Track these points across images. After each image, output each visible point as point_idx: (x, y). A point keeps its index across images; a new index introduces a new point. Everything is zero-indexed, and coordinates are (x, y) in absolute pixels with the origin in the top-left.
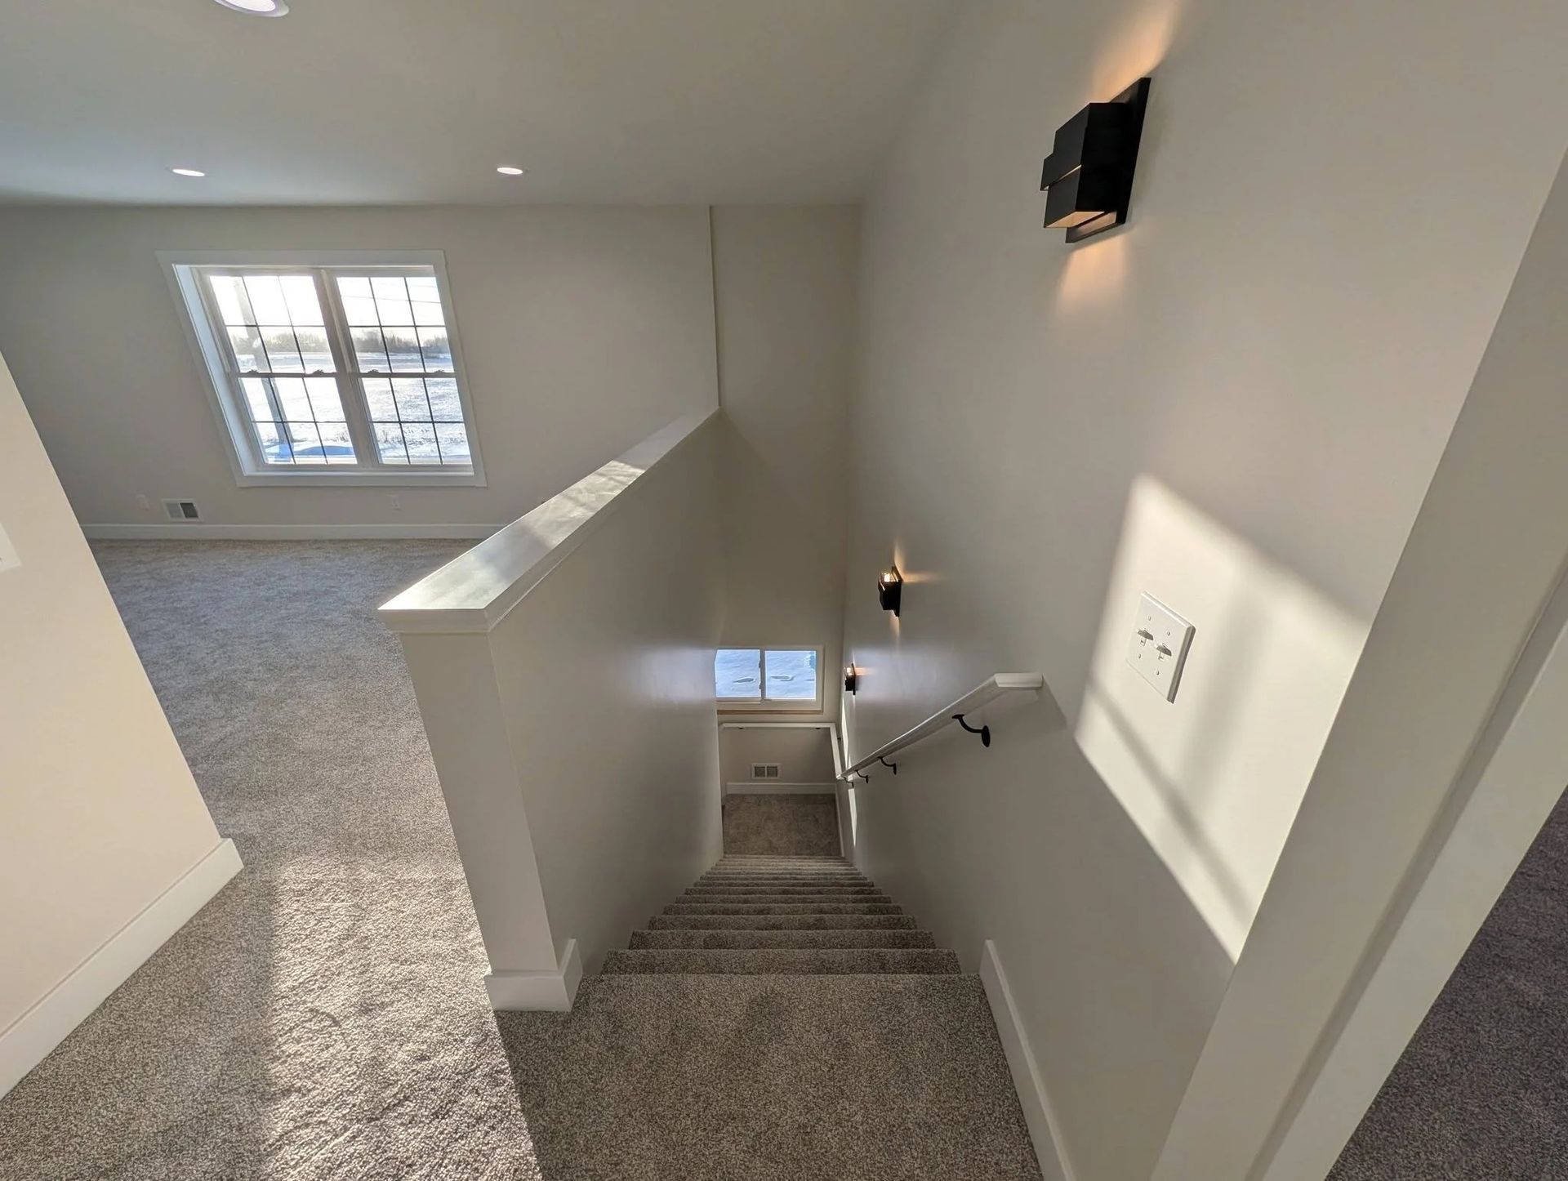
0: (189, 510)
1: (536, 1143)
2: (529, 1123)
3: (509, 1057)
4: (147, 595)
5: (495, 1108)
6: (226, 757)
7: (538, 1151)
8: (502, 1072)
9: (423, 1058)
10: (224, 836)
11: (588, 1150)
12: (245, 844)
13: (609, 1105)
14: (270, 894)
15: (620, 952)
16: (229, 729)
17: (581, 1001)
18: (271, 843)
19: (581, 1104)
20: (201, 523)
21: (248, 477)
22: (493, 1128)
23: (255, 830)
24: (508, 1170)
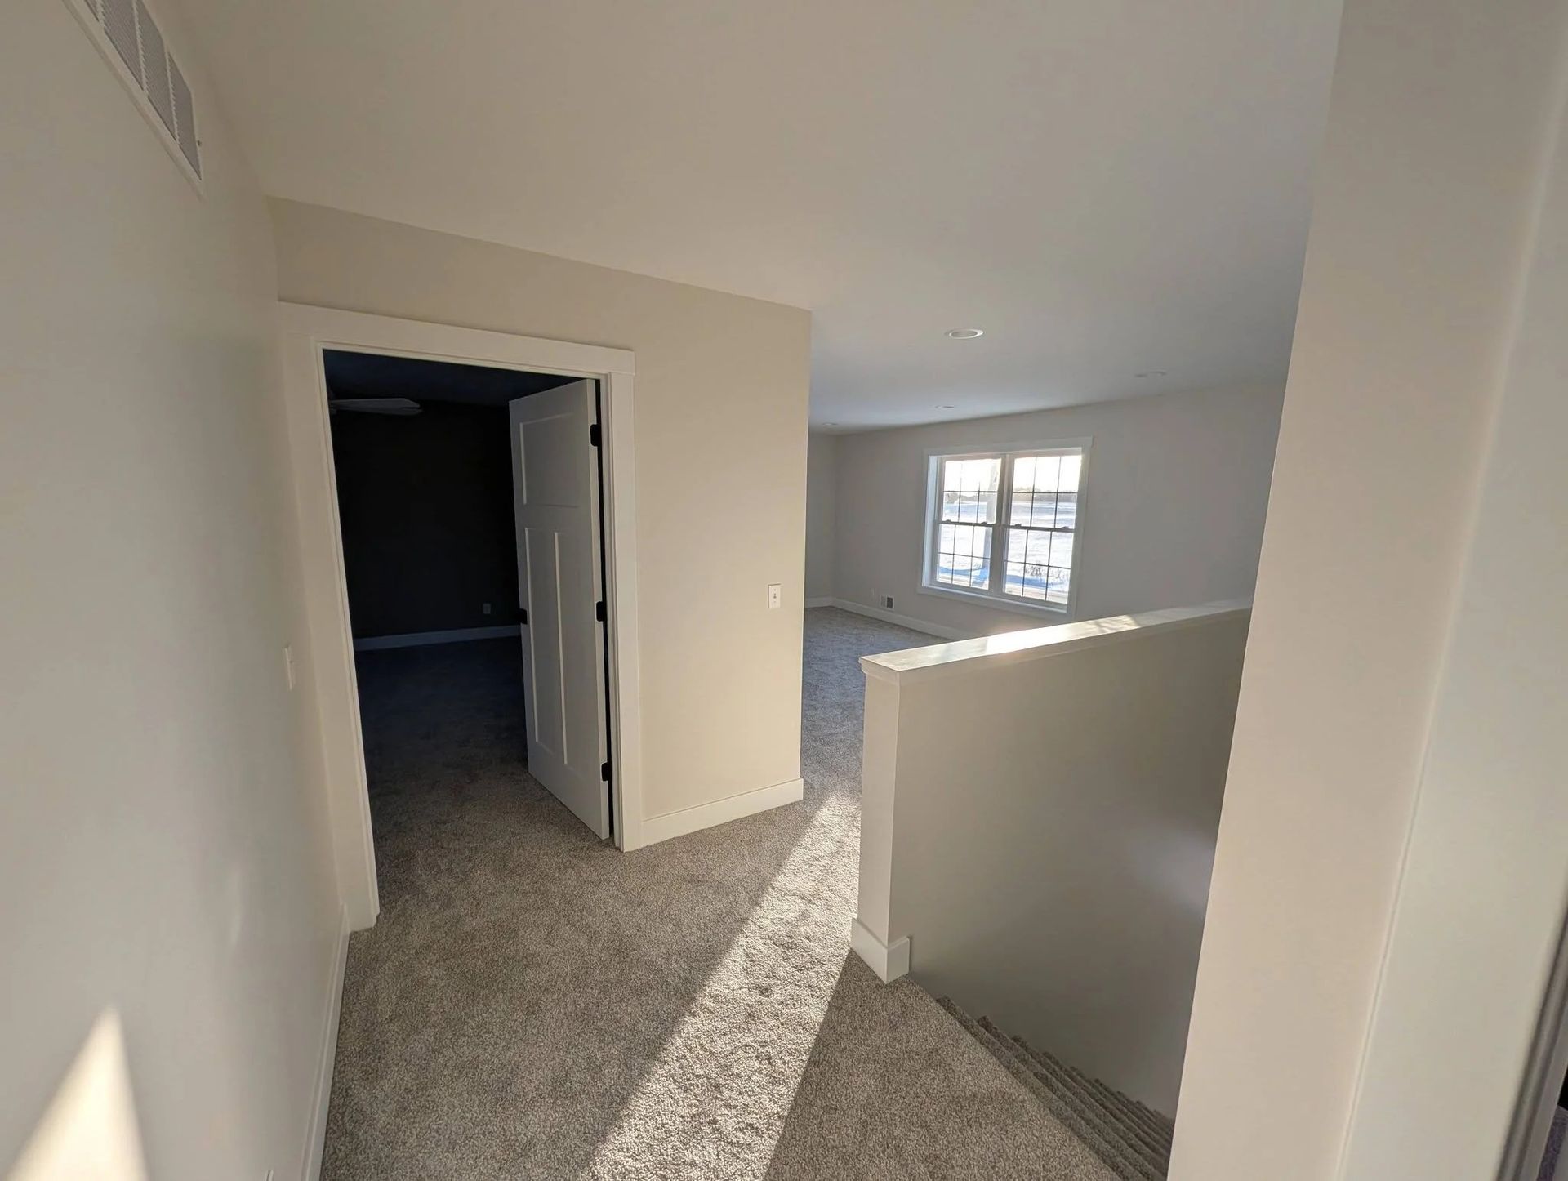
0: (890, 603)
1: (824, 1023)
2: (828, 1011)
3: (841, 974)
4: (848, 646)
5: (819, 989)
6: (829, 744)
7: (822, 1026)
8: (834, 977)
9: (808, 938)
10: (802, 777)
11: (842, 1052)
12: (808, 787)
13: (868, 1046)
14: (806, 820)
15: (953, 1002)
16: (838, 730)
17: (894, 986)
18: (819, 795)
19: (855, 1029)
20: (892, 612)
21: (925, 587)
22: (812, 996)
23: (816, 785)
24: (805, 1019)
